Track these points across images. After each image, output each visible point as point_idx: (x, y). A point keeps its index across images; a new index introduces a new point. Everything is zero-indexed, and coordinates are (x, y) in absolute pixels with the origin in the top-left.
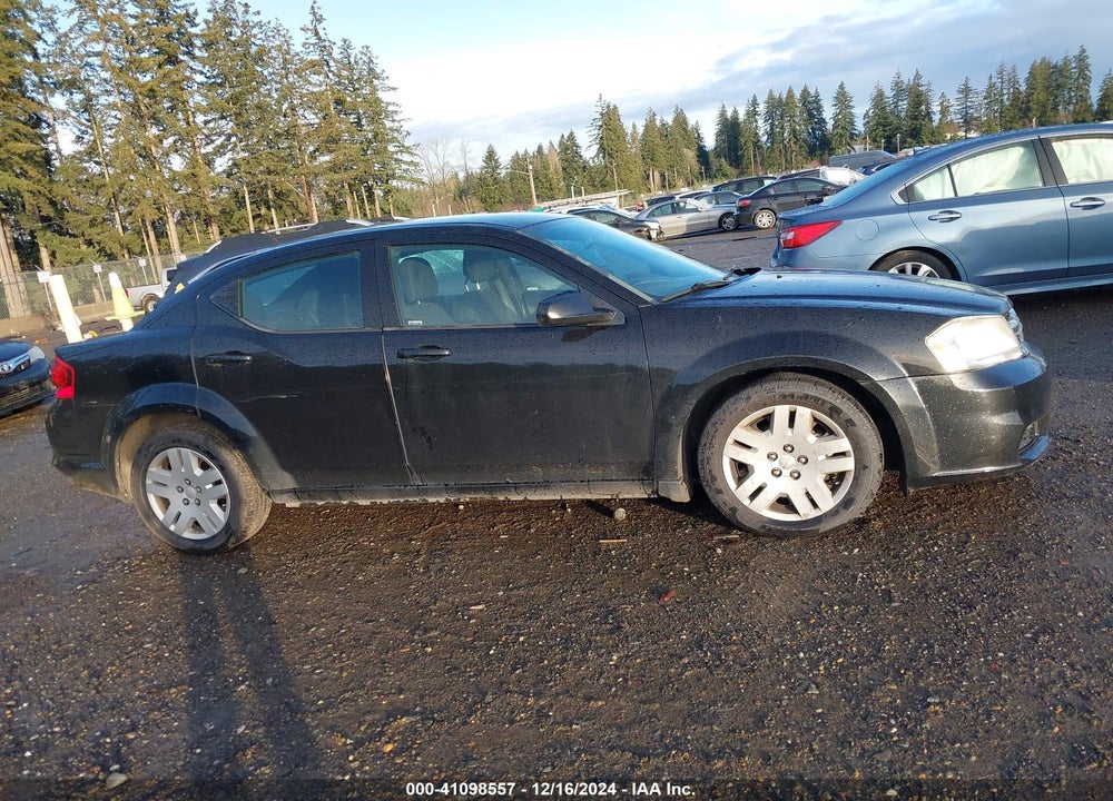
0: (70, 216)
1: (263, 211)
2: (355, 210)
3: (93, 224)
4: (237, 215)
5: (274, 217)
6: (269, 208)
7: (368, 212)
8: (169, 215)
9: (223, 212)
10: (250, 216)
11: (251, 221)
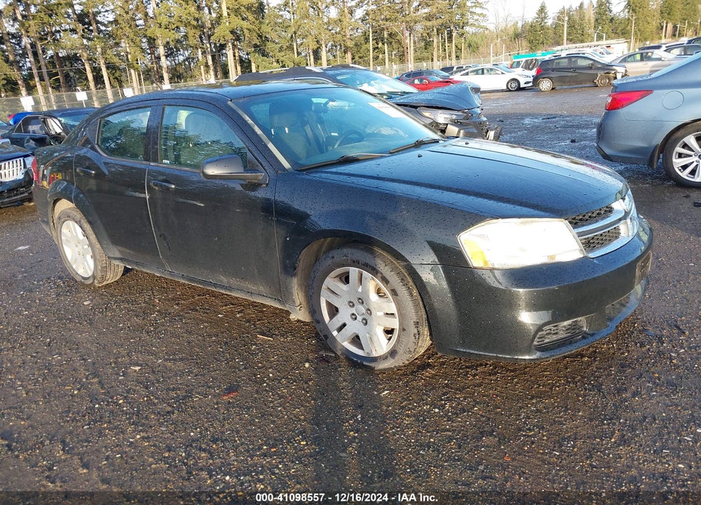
0: (269, 45)
1: (380, 45)
2: (438, 47)
3: (281, 49)
4: (364, 47)
5: (386, 49)
6: (383, 44)
7: (447, 48)
8: (324, 46)
9: (356, 45)
10: (371, 48)
11: (371, 51)
